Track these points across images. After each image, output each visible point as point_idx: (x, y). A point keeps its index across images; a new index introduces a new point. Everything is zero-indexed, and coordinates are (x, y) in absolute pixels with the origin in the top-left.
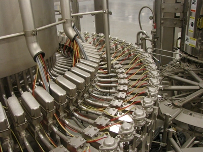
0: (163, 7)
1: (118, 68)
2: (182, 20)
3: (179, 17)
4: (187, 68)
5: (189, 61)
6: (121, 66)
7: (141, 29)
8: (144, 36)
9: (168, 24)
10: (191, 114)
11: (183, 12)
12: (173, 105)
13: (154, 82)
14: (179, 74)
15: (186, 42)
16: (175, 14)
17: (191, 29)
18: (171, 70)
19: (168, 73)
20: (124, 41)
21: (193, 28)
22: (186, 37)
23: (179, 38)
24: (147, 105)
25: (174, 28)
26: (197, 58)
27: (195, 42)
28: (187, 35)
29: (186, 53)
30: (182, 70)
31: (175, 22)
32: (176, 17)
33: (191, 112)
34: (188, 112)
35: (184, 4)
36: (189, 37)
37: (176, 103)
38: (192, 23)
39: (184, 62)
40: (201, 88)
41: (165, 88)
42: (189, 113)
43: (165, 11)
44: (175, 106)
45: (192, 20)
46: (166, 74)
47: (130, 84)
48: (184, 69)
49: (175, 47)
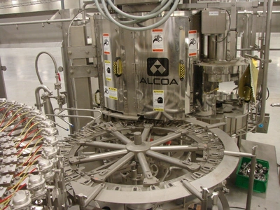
0: (69, 52)
1: (5, 142)
2: (97, 67)
3: (92, 63)
4: (110, 129)
5: (114, 119)
6: (10, 138)
7: (41, 83)
8: (46, 94)
9: (80, 74)
10: (117, 189)
11: (96, 57)
12: (93, 180)
13: (49, 152)
14: (103, 138)
15: (106, 95)
16: (87, 59)
17: (109, 76)
18: (89, 134)
19: (85, 139)
20: (13, 102)
21: (110, 74)
22: (105, 87)
23: (98, 91)
24: (34, 186)
25: (89, 79)
26: (122, 113)
27: (116, 92)
28: (106, 85)
29: (108, 110)
30: (105, 132)
31: (88, 71)
32: (88, 63)
33: (117, 185)
34: (113, 186)
35: (96, 47)
36: (108, 88)
37: (97, 177)
38: (108, 68)
39: (107, 121)
40: (129, 151)
41: (81, 160)
42: (115, 188)
43: (73, 57)
44: (96, 182)
45: (108, 64)
46: (82, 141)
47: (20, 161)
48: (106, 130)
49: (94, 103)
